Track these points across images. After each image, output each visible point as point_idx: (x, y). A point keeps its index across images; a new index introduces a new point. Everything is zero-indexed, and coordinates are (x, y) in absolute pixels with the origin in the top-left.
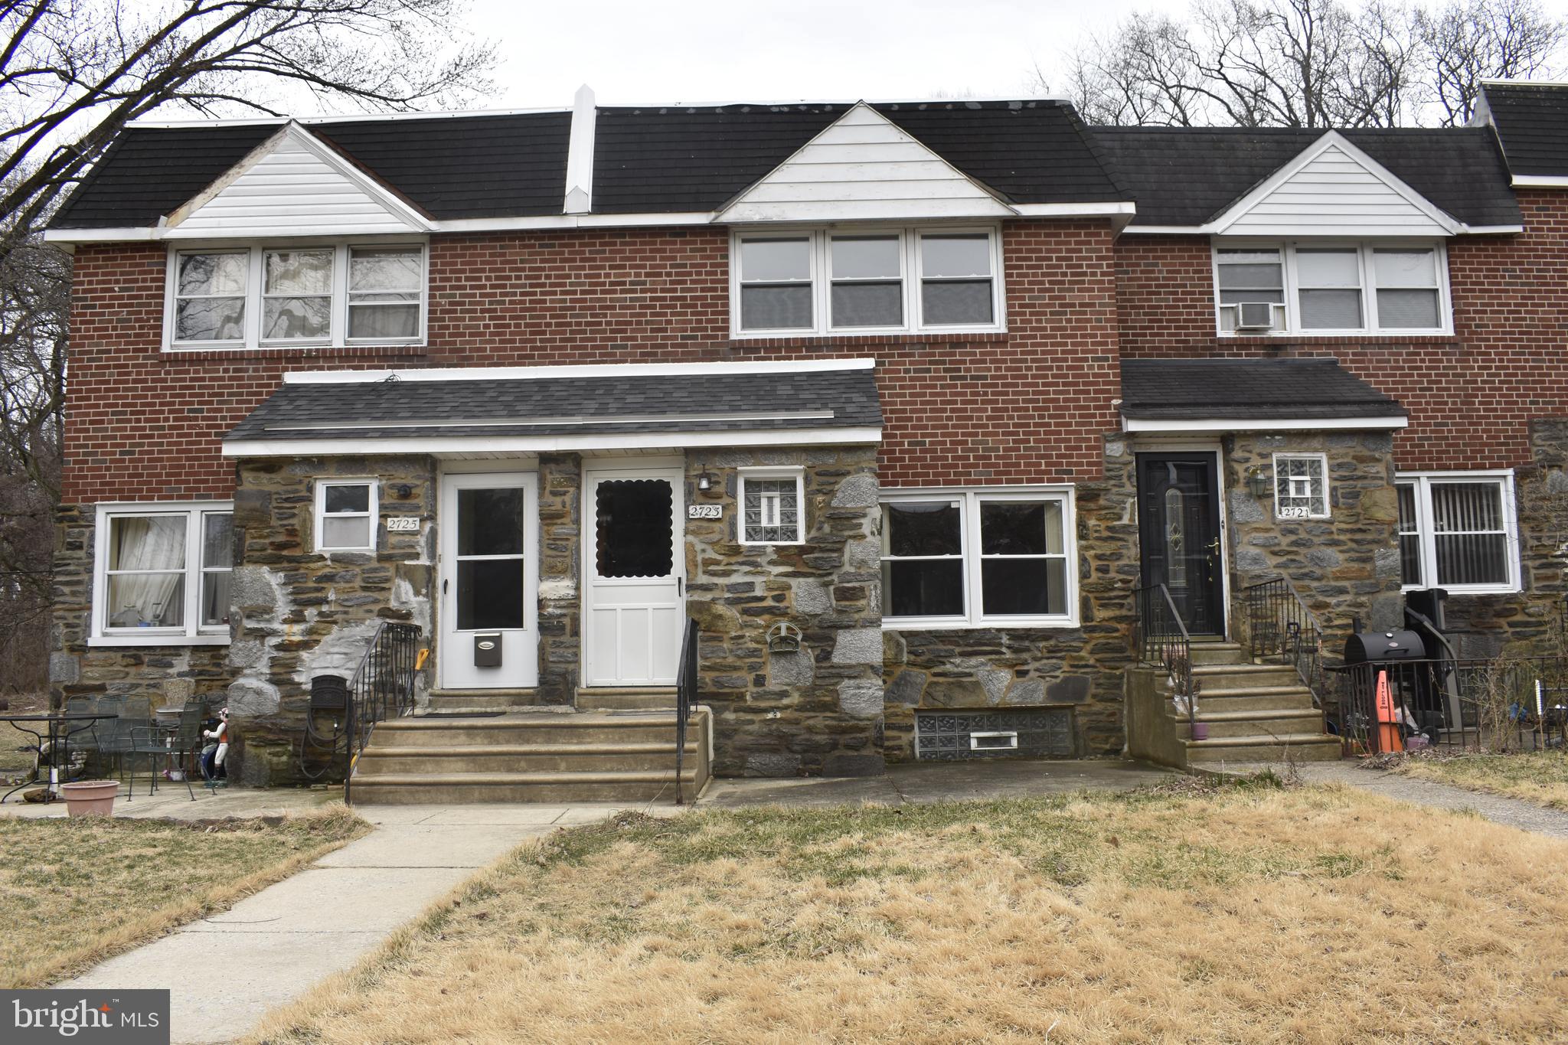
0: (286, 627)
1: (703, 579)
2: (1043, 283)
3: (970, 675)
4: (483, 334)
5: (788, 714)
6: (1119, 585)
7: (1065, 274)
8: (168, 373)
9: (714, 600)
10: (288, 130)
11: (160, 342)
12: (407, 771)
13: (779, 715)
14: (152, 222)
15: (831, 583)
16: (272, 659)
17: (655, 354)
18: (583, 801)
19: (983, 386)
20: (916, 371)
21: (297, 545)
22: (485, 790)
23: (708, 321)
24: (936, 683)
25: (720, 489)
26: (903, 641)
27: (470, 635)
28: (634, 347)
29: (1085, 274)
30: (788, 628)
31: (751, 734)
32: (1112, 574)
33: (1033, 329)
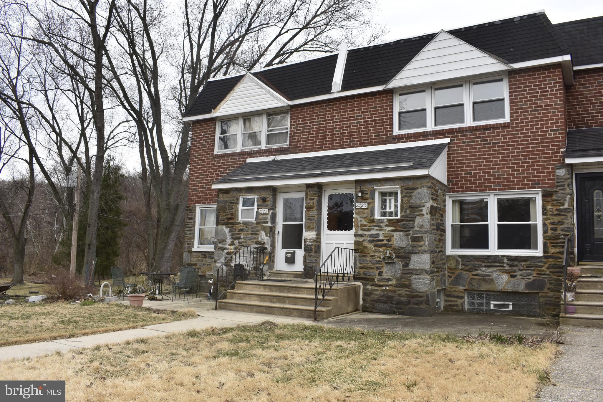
0: (229, 247)
1: (360, 232)
2: (527, 97)
3: (489, 276)
4: (306, 141)
5: (391, 288)
6: (562, 237)
7: (538, 93)
8: (215, 161)
9: (364, 240)
10: (247, 76)
11: (214, 151)
12: (241, 299)
13: (387, 288)
14: (210, 112)
15: (409, 234)
16: (225, 257)
17: (364, 143)
18: (287, 316)
19: (498, 147)
20: (468, 142)
21: (233, 219)
22: (258, 308)
23: (384, 128)
24: (474, 279)
25: (367, 196)
26: (460, 259)
27: (284, 251)
28: (357, 141)
29: (548, 91)
30: (390, 253)
31: (377, 295)
32: (559, 232)
33: (522, 119)
